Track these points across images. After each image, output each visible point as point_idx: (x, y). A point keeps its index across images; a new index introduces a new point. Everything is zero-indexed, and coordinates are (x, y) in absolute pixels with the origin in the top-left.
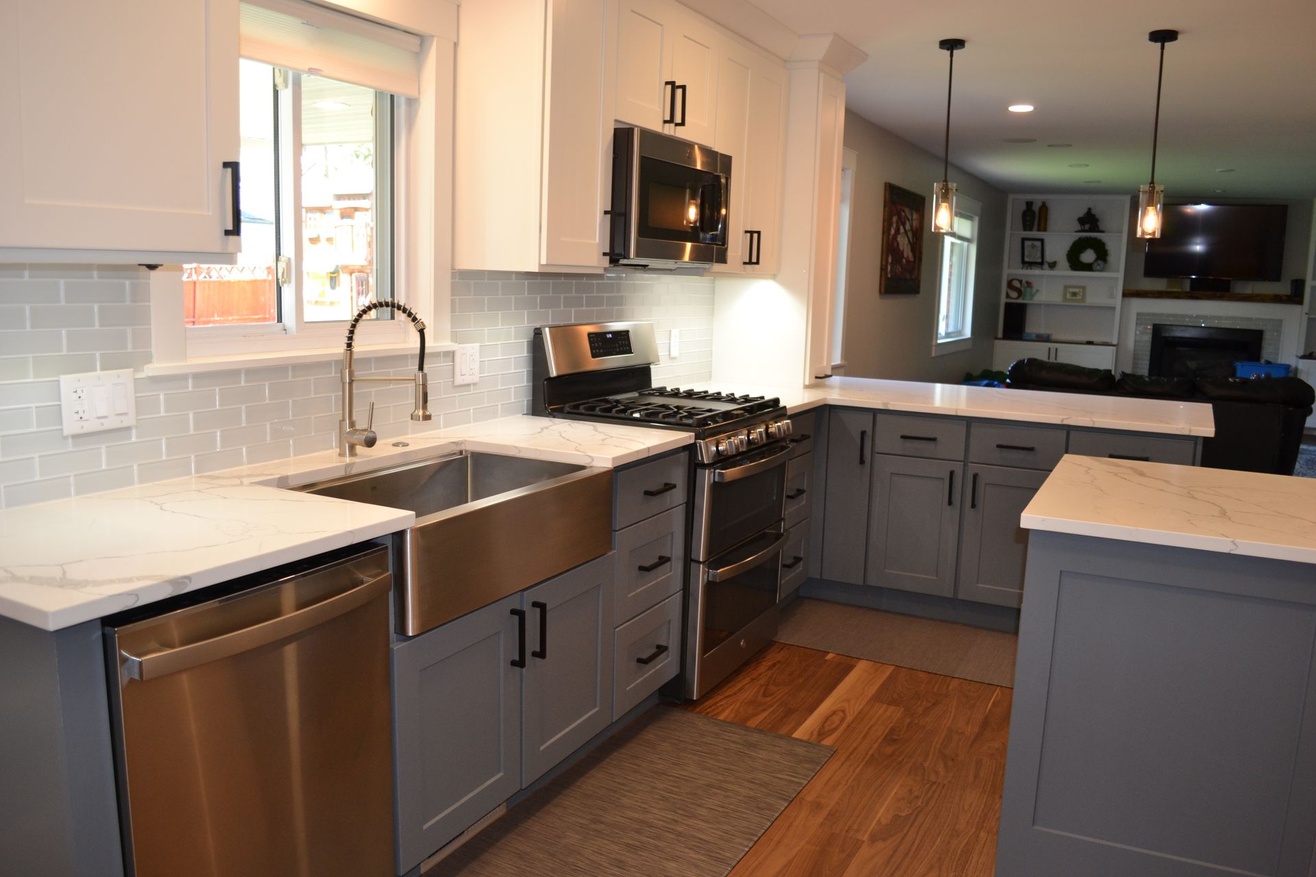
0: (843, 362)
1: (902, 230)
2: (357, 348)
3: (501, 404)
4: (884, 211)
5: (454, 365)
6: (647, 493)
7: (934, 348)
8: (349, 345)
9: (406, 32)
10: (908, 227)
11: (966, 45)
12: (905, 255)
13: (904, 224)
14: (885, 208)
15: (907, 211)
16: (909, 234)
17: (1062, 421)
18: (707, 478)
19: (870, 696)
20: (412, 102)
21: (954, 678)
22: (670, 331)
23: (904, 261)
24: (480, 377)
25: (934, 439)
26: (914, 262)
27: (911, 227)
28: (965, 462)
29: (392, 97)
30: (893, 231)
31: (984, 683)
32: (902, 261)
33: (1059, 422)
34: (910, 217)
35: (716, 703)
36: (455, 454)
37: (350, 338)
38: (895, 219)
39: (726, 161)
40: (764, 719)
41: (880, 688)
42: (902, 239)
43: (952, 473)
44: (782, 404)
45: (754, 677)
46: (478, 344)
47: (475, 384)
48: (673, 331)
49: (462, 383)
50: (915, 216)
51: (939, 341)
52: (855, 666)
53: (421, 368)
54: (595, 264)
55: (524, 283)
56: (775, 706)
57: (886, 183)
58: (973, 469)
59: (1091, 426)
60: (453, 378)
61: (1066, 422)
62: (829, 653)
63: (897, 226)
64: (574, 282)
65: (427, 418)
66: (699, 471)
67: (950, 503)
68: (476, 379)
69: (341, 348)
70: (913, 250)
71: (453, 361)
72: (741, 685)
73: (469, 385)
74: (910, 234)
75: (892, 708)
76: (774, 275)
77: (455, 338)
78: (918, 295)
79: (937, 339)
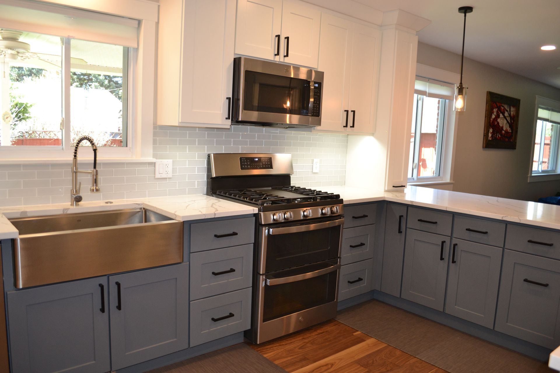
0: (452, 181)
1: (501, 116)
2: (79, 158)
3: (188, 189)
4: (486, 106)
5: (155, 169)
6: (216, 236)
7: (529, 178)
8: (75, 156)
9: (129, 18)
10: (506, 114)
11: (474, 10)
12: (504, 129)
13: (503, 114)
14: (486, 104)
15: (506, 107)
16: (507, 118)
17: (502, 218)
18: (265, 231)
19: (356, 359)
20: (137, 50)
21: (415, 357)
22: (313, 160)
23: (503, 132)
24: (172, 175)
25: (436, 223)
26: (512, 133)
27: (510, 115)
28: (451, 237)
29: (128, 48)
30: (493, 116)
31: (430, 364)
32: (501, 132)
33: (501, 219)
34: (508, 110)
35: (271, 348)
36: (137, 209)
37: (76, 153)
38: (495, 110)
39: (320, 75)
40: (287, 360)
41: (366, 356)
42: (502, 121)
43: (443, 242)
44: (341, 198)
45: (304, 337)
46: (172, 160)
47: (169, 178)
48: (315, 160)
49: (160, 177)
50: (512, 109)
51: (533, 175)
52: (366, 341)
53: (95, 167)
54: (220, 122)
55: (205, 133)
56: (299, 355)
57: (487, 92)
58: (454, 241)
59: (519, 222)
60: (155, 174)
61: (504, 219)
62: (358, 331)
63: (497, 113)
64: (224, 133)
65: (97, 190)
66: (260, 228)
67: (442, 259)
68: (170, 175)
69: (71, 158)
70: (511, 126)
71: (155, 167)
72: (294, 341)
73: (166, 178)
74: (509, 119)
75: (362, 368)
76: (373, 133)
77: (155, 156)
78: (515, 150)
79: (531, 173)
